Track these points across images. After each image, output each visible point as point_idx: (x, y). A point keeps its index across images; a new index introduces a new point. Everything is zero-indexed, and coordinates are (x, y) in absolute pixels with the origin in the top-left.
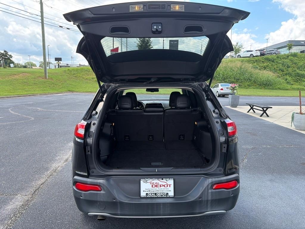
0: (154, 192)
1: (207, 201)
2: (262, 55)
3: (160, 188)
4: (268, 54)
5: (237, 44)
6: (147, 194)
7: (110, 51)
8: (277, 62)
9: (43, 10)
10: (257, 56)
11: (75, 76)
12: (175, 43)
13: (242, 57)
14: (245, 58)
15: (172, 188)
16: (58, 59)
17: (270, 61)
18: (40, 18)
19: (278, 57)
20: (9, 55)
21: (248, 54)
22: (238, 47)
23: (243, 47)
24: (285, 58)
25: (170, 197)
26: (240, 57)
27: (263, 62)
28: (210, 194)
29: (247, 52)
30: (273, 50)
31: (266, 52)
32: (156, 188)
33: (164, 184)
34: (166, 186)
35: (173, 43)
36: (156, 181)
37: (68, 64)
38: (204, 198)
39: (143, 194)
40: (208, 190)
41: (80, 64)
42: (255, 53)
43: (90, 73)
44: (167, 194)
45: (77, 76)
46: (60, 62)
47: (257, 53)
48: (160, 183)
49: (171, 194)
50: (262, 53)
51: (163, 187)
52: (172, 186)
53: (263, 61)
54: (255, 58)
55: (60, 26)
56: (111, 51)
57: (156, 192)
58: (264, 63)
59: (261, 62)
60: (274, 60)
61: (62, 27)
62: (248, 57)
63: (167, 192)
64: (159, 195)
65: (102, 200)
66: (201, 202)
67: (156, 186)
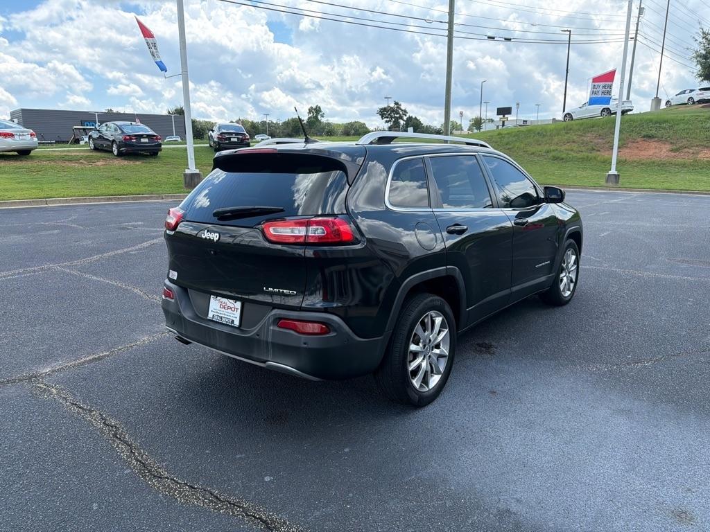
0: (221, 315)
1: (267, 342)
3: (227, 311)
6: (214, 316)
7: (591, 81)
9: (453, 9)
11: (508, 147)
15: (238, 314)
16: (504, 111)
18: (447, 26)
20: (402, 110)
25: (235, 327)
28: (270, 333)
32: (223, 309)
33: (232, 306)
34: (233, 309)
36: (225, 300)
37: (526, 121)
38: (263, 338)
39: (210, 315)
40: (268, 326)
41: (554, 119)
43: (546, 138)
44: (233, 321)
45: (513, 148)
46: (506, 116)
48: (229, 304)
49: (237, 323)
51: (230, 311)
52: (239, 311)
55: (489, 37)
56: (593, 82)
61: (494, 38)
63: (233, 319)
64: (224, 321)
66: (259, 341)
67: (224, 307)
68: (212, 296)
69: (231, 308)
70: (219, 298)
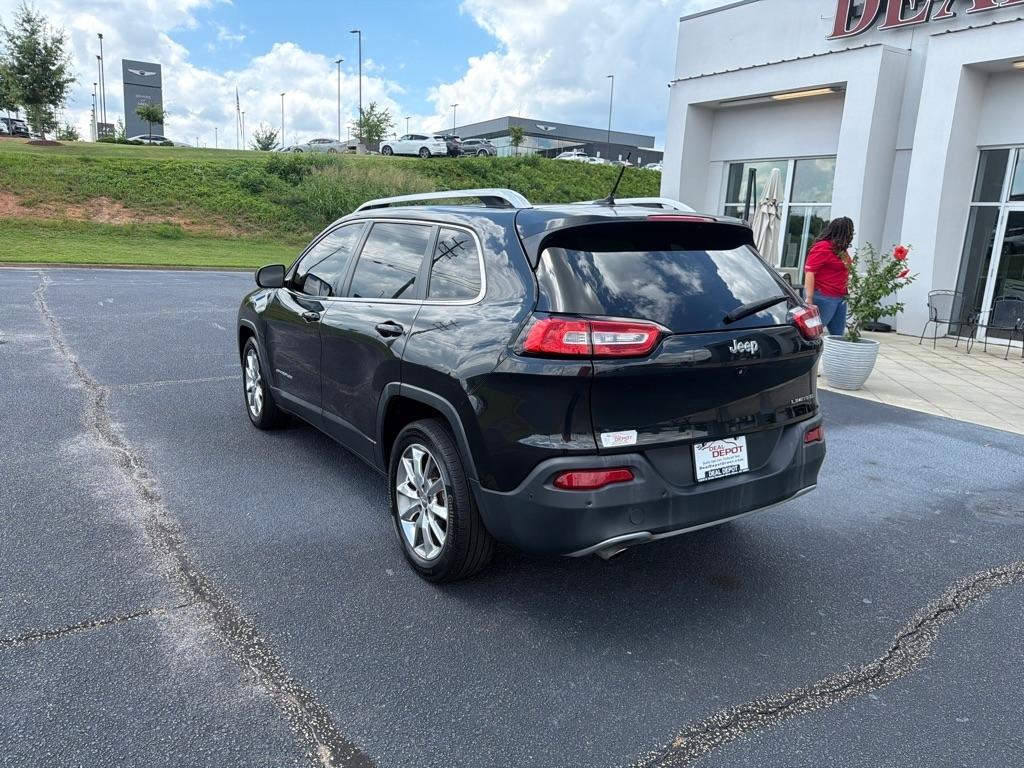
0: (718, 467)
2: (453, 152)
3: (725, 456)
4: (466, 151)
5: (372, 107)
6: (707, 473)
8: (494, 179)
10: (439, 155)
12: (147, 74)
13: (396, 155)
14: (405, 158)
15: (744, 454)
17: (475, 173)
19: (494, 165)
21: (415, 147)
22: (376, 120)
23: (392, 121)
24: (510, 168)
25: (744, 473)
26: (392, 154)
27: (459, 175)
29: (411, 139)
30: (478, 142)
31: (462, 146)
32: (719, 457)
33: (731, 446)
34: (735, 450)
35: (137, 72)
36: (718, 443)
38: (799, 463)
39: (701, 476)
42: (434, 145)
44: (739, 466)
47: (439, 145)
48: (726, 446)
49: (745, 465)
50: (452, 148)
51: (730, 455)
52: (745, 449)
53: (460, 171)
54: (434, 160)
57: (720, 467)
58: (462, 180)
59: (455, 177)
60: (486, 171)
62: (415, 156)
63: (738, 463)
64: (726, 472)
65: (639, 500)
67: (720, 454)
68: (696, 446)
69: (731, 450)
70: (708, 444)
